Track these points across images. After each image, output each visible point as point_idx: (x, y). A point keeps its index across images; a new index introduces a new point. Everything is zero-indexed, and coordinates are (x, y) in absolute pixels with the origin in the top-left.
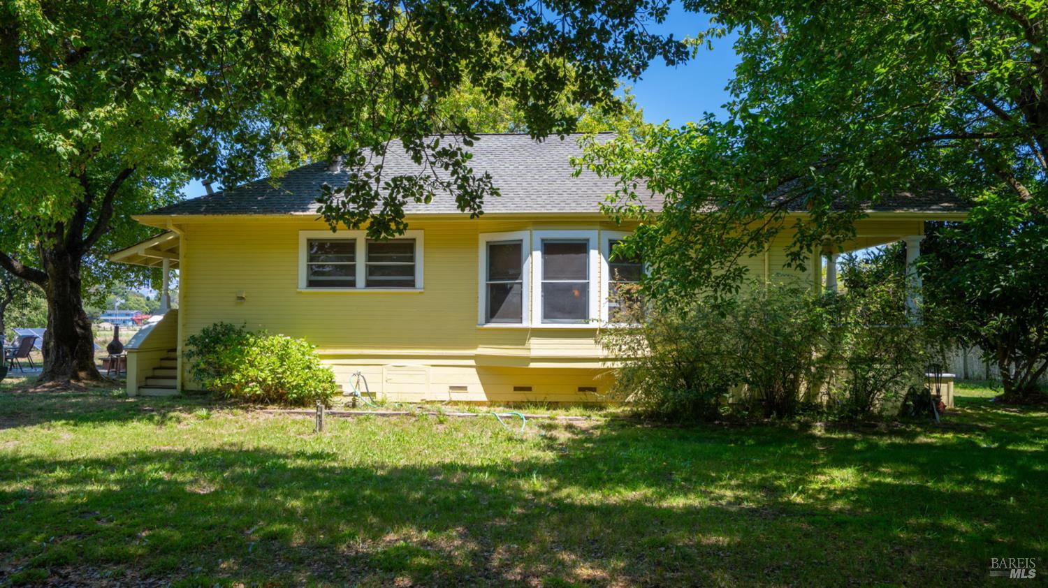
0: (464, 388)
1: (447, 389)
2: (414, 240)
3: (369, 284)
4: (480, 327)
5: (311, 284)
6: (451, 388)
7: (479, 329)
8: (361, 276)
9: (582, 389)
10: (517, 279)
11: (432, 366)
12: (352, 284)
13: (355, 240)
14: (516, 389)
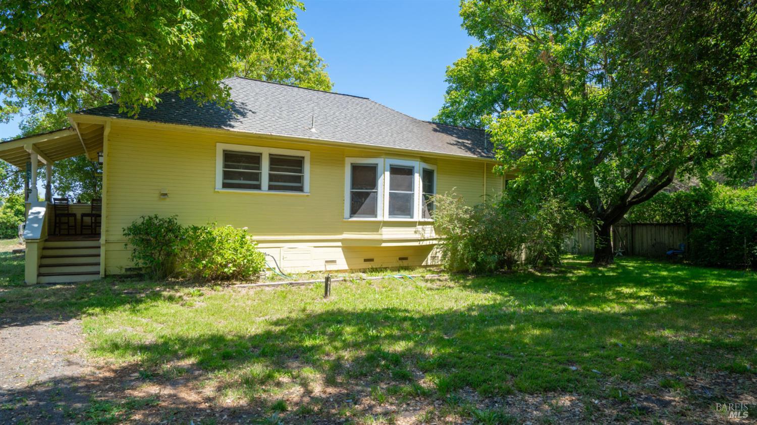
0: (334, 262)
1: (324, 263)
2: (303, 158)
3: (271, 188)
4: (346, 220)
5: (225, 186)
6: (327, 262)
7: (345, 222)
8: (265, 181)
9: (401, 259)
10: (373, 189)
11: (315, 247)
12: (258, 187)
13: (261, 154)
14: (366, 260)
